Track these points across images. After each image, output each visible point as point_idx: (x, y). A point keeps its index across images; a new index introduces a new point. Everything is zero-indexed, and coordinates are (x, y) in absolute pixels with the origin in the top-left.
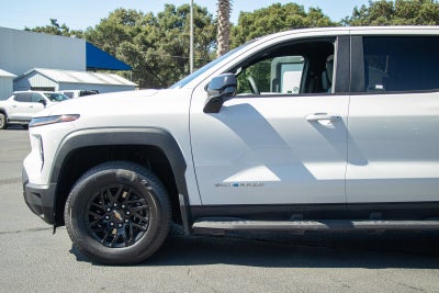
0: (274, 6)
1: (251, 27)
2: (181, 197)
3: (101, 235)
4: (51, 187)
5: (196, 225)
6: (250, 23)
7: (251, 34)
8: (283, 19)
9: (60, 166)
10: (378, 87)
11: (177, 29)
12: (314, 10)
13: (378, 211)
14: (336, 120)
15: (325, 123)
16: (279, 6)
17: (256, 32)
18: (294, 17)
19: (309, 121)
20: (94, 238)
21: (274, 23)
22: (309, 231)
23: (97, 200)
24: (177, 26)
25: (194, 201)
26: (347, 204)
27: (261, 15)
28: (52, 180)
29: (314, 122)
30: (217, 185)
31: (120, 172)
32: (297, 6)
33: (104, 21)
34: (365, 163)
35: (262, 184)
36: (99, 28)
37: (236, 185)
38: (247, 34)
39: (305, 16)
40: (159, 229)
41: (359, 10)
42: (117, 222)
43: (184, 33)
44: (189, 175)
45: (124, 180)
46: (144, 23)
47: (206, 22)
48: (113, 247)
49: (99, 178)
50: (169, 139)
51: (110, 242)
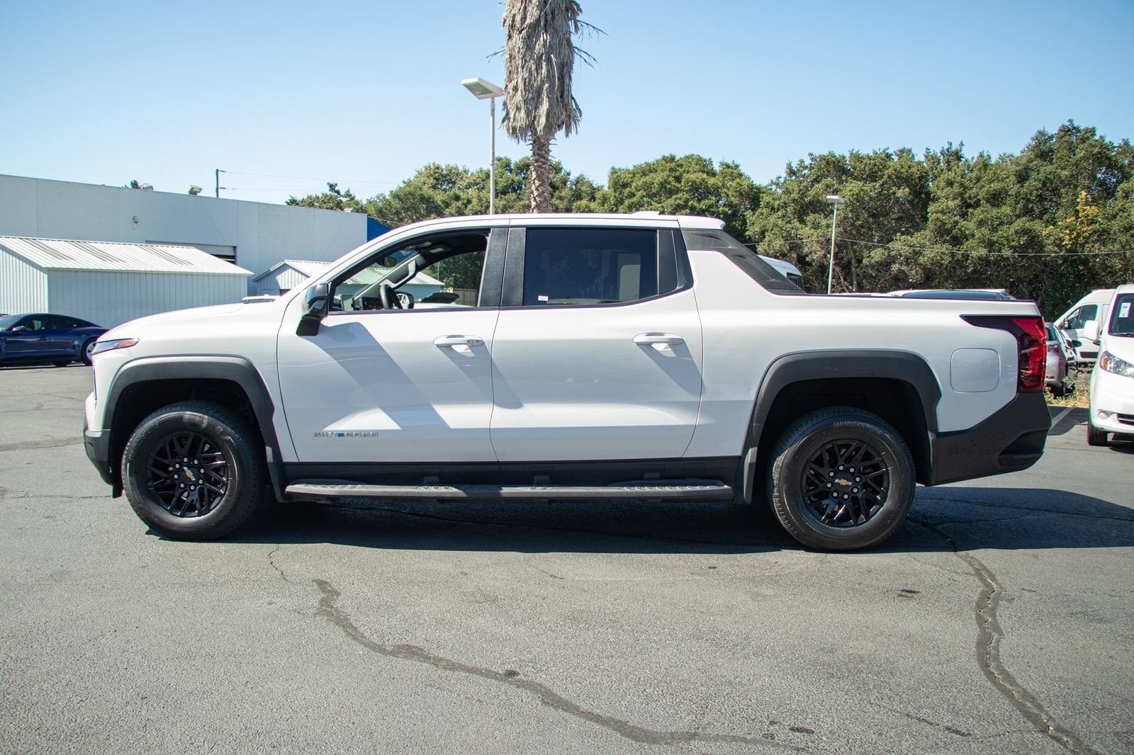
0: (664, 159)
1: (627, 191)
2: (269, 450)
3: (167, 500)
4: (104, 433)
5: (290, 488)
6: (625, 185)
7: (627, 202)
8: (678, 179)
9: (113, 407)
10: (541, 298)
11: (513, 196)
12: (728, 166)
13: (545, 473)
14: (476, 345)
15: (461, 349)
16: (672, 159)
17: (635, 199)
18: (696, 177)
19: (439, 346)
20: (159, 504)
21: (662, 185)
22: (442, 500)
23: (162, 453)
24: (514, 190)
25: (288, 456)
26: (498, 463)
27: (644, 174)
28: (105, 426)
29: (447, 348)
30: (316, 435)
31: (188, 414)
32: (700, 160)
33: (408, 184)
34: (517, 405)
35: (375, 434)
36: (396, 196)
37: (341, 435)
38: (621, 202)
39: (714, 174)
40: (240, 494)
41: (795, 165)
42: (188, 483)
43: (522, 203)
44: (277, 419)
45: (194, 425)
46: (469, 186)
47: (559, 184)
48: (182, 516)
49: (163, 424)
50: (251, 372)
51: (179, 509)
